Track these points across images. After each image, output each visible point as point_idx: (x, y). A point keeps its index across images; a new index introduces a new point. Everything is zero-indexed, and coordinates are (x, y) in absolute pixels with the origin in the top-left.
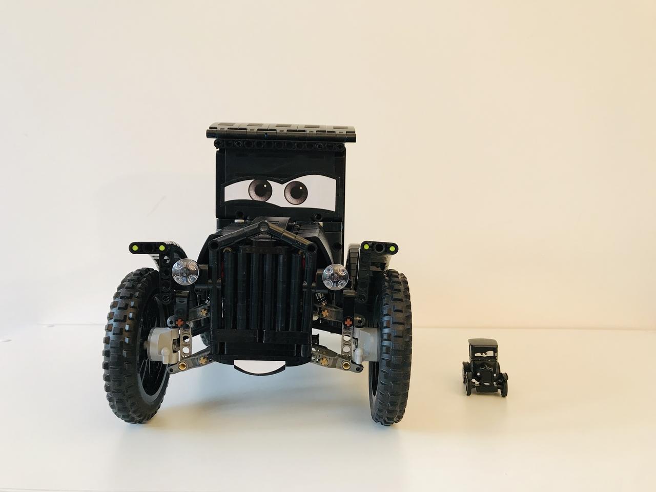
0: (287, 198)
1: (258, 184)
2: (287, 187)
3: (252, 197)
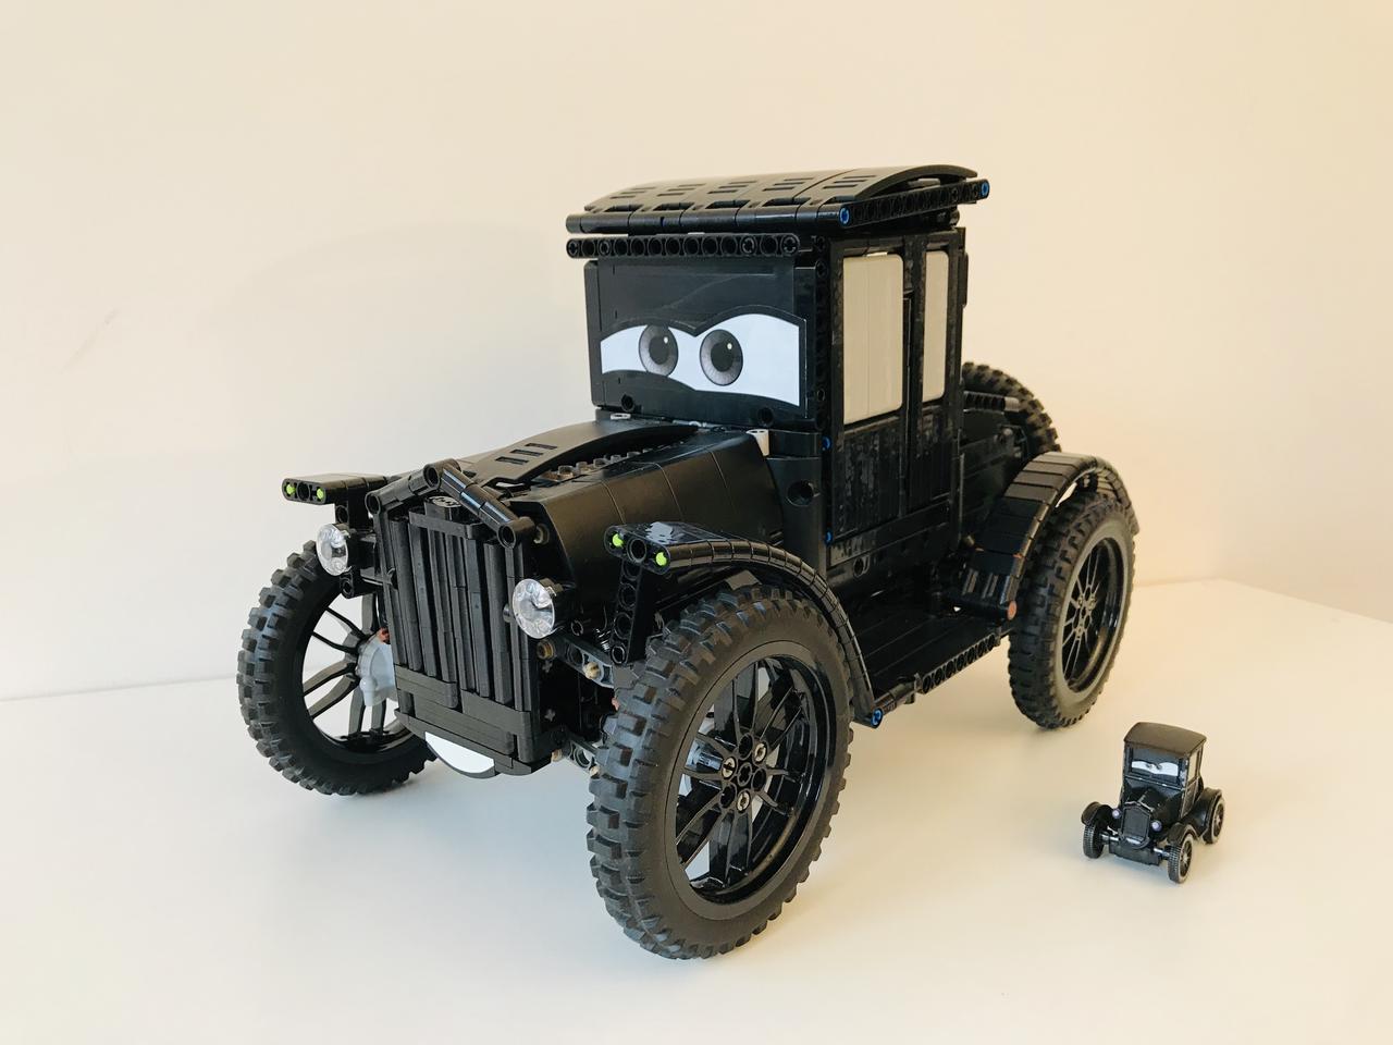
0: (705, 368)
1: (653, 335)
2: (705, 345)
3: (646, 365)
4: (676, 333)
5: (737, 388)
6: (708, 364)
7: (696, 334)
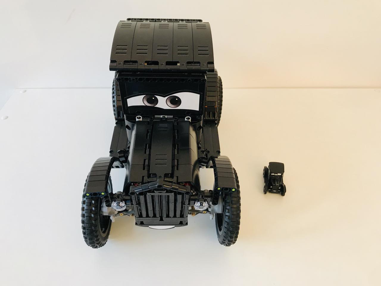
0: (168, 104)
1: (148, 97)
2: (168, 99)
3: (146, 104)
4: (157, 96)
5: (180, 108)
6: (169, 103)
7: (164, 97)
